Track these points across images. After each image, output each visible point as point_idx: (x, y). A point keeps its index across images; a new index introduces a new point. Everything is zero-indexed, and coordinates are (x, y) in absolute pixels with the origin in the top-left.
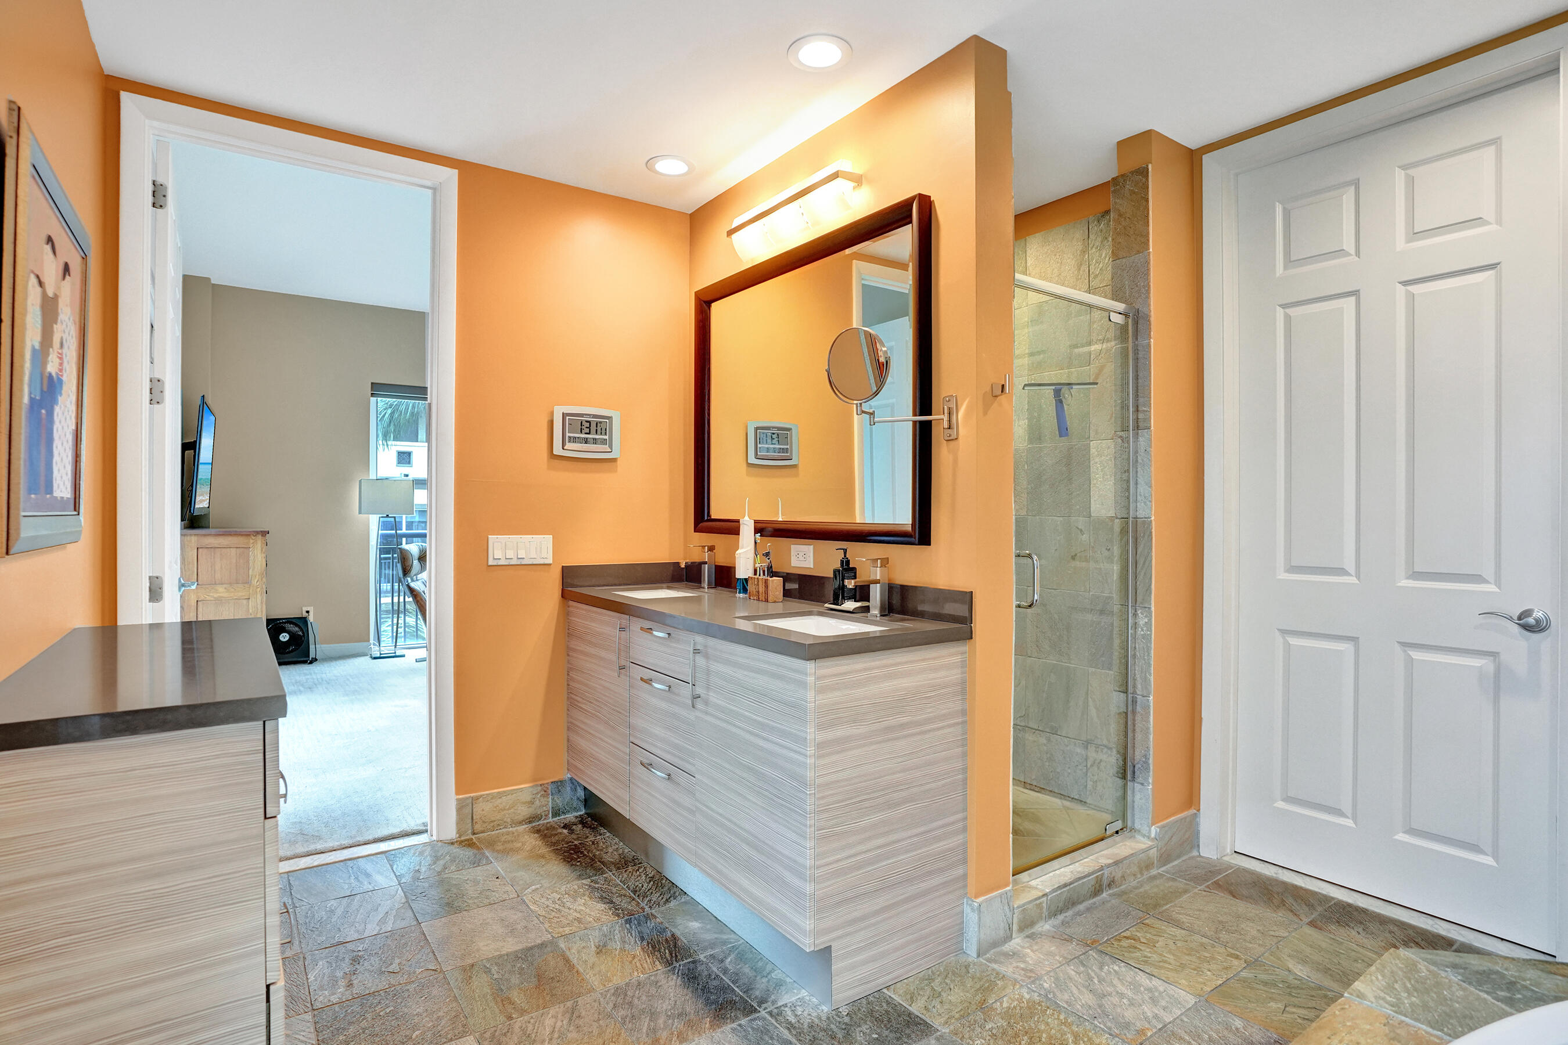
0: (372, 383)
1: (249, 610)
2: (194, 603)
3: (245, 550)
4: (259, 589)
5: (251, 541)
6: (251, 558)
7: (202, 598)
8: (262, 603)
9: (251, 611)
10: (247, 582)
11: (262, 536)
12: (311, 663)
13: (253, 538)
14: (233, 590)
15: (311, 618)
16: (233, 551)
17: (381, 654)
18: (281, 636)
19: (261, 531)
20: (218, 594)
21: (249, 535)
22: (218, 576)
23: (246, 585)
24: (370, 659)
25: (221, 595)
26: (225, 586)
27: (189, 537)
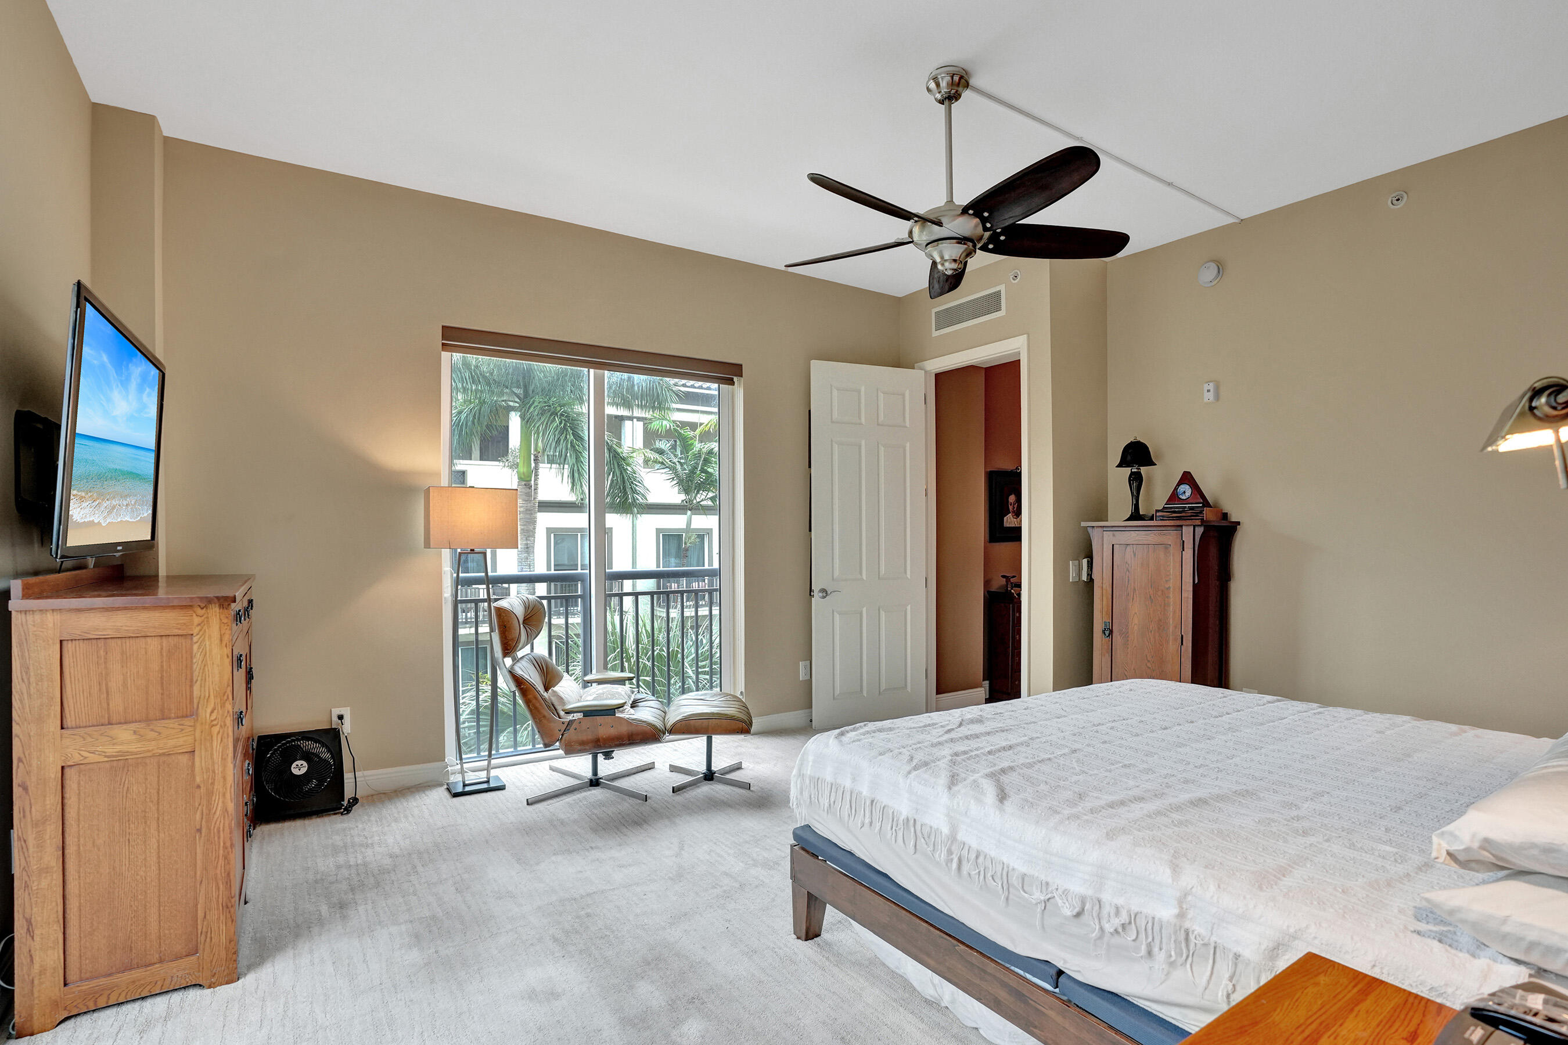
0: (443, 327)
1: (194, 779)
2: (54, 773)
3: (182, 640)
4: (215, 730)
5: (197, 620)
6: (198, 658)
7: (77, 758)
8: (224, 759)
9: (198, 779)
10: (190, 713)
11: (221, 606)
12: (348, 810)
13: (200, 611)
14: (153, 735)
15: (347, 728)
16: (154, 644)
17: (465, 785)
18: (294, 765)
19: (218, 598)
20: (118, 748)
21: (191, 606)
22: (117, 704)
23: (188, 722)
24: (446, 794)
25: (124, 748)
26: (133, 726)
27: (37, 617)
